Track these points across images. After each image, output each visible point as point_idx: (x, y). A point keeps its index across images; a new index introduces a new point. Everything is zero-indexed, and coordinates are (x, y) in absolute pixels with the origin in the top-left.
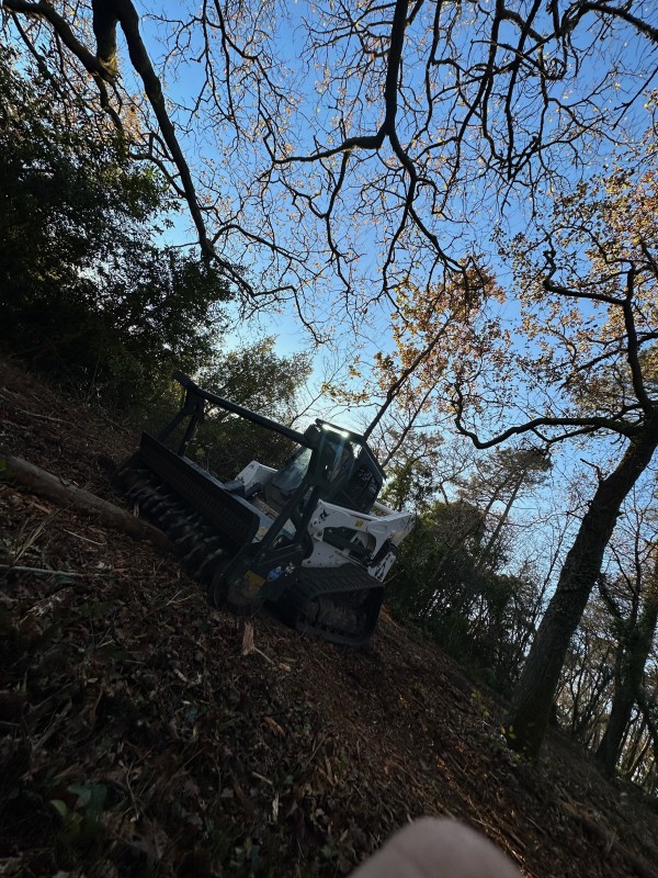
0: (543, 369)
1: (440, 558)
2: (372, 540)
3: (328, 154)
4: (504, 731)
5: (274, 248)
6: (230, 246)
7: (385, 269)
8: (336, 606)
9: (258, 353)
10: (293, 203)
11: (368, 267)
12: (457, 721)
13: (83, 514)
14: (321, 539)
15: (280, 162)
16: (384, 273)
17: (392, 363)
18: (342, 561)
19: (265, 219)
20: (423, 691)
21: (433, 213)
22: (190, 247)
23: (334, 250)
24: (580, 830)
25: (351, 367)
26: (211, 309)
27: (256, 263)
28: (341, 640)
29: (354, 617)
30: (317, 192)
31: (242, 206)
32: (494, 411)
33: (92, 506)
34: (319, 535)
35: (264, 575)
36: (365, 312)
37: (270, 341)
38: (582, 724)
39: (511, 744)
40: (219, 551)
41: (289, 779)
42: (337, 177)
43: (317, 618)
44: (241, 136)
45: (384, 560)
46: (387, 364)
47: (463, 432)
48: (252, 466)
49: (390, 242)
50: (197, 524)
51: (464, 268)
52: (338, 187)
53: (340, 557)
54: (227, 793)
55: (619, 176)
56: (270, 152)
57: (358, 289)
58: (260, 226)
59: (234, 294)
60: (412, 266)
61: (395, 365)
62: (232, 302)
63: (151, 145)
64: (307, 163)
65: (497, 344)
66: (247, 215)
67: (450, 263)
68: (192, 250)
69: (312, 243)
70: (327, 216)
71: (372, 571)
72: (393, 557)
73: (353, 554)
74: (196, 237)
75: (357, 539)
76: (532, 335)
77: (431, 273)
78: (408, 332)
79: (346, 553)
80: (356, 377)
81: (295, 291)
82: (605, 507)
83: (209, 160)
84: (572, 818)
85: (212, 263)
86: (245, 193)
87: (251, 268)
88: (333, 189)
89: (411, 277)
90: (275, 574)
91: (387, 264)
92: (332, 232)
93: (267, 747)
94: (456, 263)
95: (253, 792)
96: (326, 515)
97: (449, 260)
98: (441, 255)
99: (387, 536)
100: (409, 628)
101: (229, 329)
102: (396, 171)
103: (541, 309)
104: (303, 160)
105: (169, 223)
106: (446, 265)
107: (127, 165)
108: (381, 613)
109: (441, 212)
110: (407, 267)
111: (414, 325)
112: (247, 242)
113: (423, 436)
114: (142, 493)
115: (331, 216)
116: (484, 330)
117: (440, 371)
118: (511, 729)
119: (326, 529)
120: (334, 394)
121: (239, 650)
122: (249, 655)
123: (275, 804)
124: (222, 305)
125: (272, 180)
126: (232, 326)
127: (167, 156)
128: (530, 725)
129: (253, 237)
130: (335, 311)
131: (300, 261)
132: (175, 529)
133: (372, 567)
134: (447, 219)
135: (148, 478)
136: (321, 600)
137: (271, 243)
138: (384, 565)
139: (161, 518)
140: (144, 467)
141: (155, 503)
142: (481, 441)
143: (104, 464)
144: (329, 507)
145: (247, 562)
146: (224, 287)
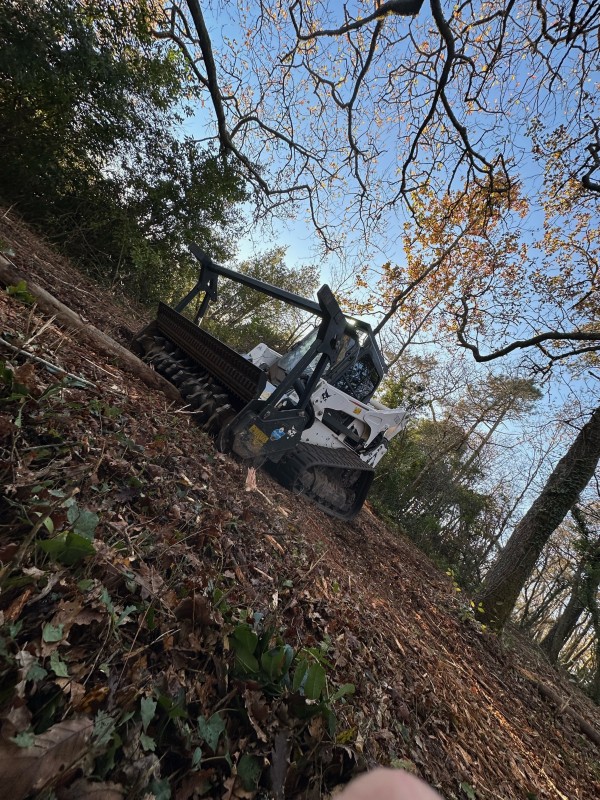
0: (552, 289)
1: (422, 467)
2: (367, 429)
3: (358, 25)
4: (473, 605)
5: (291, 144)
6: (247, 143)
7: (405, 167)
8: (329, 481)
9: (268, 264)
10: (315, 92)
11: (386, 168)
12: (429, 593)
13: (102, 353)
14: (320, 418)
15: (305, 38)
16: (404, 172)
17: (400, 274)
18: (337, 445)
19: (285, 111)
20: (400, 565)
21: (466, 100)
23: (353, 147)
24: (536, 691)
25: (358, 277)
26: (227, 211)
27: (272, 162)
28: (331, 512)
29: (344, 496)
30: (342, 79)
31: (262, 98)
32: (497, 327)
33: (110, 348)
34: (319, 414)
35: (268, 433)
36: (379, 218)
37: (281, 252)
38: (530, 620)
39: (479, 616)
40: (227, 406)
41: (289, 583)
42: (365, 56)
43: (312, 487)
44: (266, 15)
45: (376, 451)
46: (394, 275)
47: (465, 345)
48: (260, 348)
49: (414, 136)
50: (207, 385)
51: (491, 167)
52: (365, 70)
53: (335, 441)
54: (228, 574)
56: (295, 26)
57: (374, 193)
58: (279, 120)
59: (249, 195)
60: (433, 168)
61: (402, 276)
62: (247, 202)
63: (172, 22)
64: (335, 37)
65: (512, 259)
66: (267, 108)
67: (476, 161)
68: (210, 143)
69: (330, 140)
70: (350, 105)
71: (364, 458)
72: (384, 450)
73: (348, 440)
74: (215, 132)
75: (353, 427)
76: (553, 250)
77: (454, 172)
78: (419, 244)
79: (341, 438)
80: (362, 288)
81: (310, 191)
83: (231, 42)
84: (529, 681)
86: (266, 80)
87: (268, 168)
88: (358, 74)
89: (430, 179)
90: (278, 434)
91: (408, 161)
92: (353, 127)
93: (267, 555)
94: (483, 160)
95: (253, 581)
96: (328, 396)
97: (477, 156)
98: (469, 152)
99: (382, 429)
100: (387, 522)
101: (243, 232)
102: (429, 57)
103: (567, 222)
104: (330, 33)
105: (189, 111)
106: (472, 164)
107: (149, 43)
108: (364, 507)
109: (475, 99)
110: (428, 168)
111: (427, 236)
112: (265, 137)
113: (417, 359)
114: (158, 356)
115: (354, 106)
116: (499, 244)
117: (446, 288)
118: (481, 604)
119: (327, 410)
121: (242, 486)
122: (251, 492)
123: (275, 597)
124: (238, 206)
125: (295, 64)
126: (246, 229)
127: (188, 35)
128: (499, 604)
129: (271, 131)
130: (348, 216)
131: (317, 160)
132: (187, 387)
133: (365, 454)
134: (481, 108)
135: (163, 344)
136: (316, 471)
137: (290, 138)
138: (375, 455)
139: (174, 377)
140: (160, 335)
141: (169, 365)
142: (482, 354)
143: (125, 334)
144: (332, 389)
145: (252, 417)
146: (240, 187)
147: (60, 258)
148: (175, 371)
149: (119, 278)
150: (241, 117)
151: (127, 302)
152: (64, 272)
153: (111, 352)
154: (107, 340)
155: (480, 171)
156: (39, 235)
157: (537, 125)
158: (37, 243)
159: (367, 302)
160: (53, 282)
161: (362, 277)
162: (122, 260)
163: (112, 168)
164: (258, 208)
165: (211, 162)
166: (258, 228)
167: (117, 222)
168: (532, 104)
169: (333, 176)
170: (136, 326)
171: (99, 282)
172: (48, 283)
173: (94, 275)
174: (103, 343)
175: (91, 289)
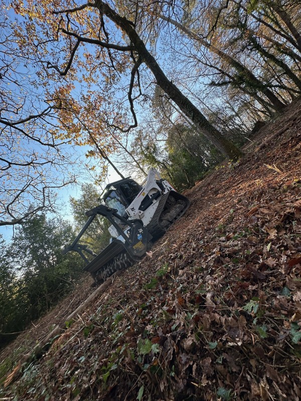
0: (111, 80)
2: (153, 189)
5: (23, 191)
7: (42, 144)
8: (169, 212)
9: (77, 207)
11: (41, 150)
14: (142, 212)
16: (45, 145)
17: (91, 151)
18: (157, 204)
19: (7, 191)
21: (17, 113)
22: (14, 229)
23: (29, 164)
26: (48, 225)
27: (29, 201)
29: (178, 205)
34: (140, 213)
35: (138, 241)
36: (64, 157)
37: (72, 200)
40: (125, 255)
43: (169, 221)
45: (164, 186)
46: (92, 153)
47: (128, 130)
49: (29, 138)
50: (117, 259)
51: (49, 107)
53: (155, 204)
55: (15, 6)
57: (52, 156)
58: (10, 194)
59: (43, 213)
60: (45, 129)
61: (93, 150)
62: (46, 215)
66: (4, 199)
67: (46, 112)
68: (16, 229)
69: (23, 173)
70: (10, 163)
71: (166, 192)
73: (156, 198)
74: (10, 226)
75: (151, 196)
77: (49, 123)
79: (154, 201)
80: (95, 169)
81: (46, 187)
82: (167, 87)
85: (25, 221)
87: (31, 203)
89: (50, 131)
90: (139, 237)
91: (40, 142)
92: (19, 163)
94: (46, 110)
96: (133, 208)
97: (44, 112)
99: (155, 182)
106: (46, 114)
109: (17, 109)
110: (44, 132)
112: (17, 202)
114: (104, 275)
115: (10, 161)
118: (230, 160)
119: (139, 209)
120: (100, 180)
124: (47, 220)
126: (58, 217)
129: (15, 199)
130: (60, 170)
131: (32, 180)
132: (117, 267)
133: (164, 191)
134: (21, 107)
135: (100, 272)
136: (163, 218)
137: (20, 191)
138: (166, 186)
139: (113, 271)
140: (96, 272)
141: (108, 272)
142: (134, 124)
143: (94, 286)
144: (131, 206)
145: (130, 247)
146: (38, 218)
147: (57, 306)
148: (110, 270)
149: (71, 281)
150: (6, 212)
151: (83, 279)
152: (64, 306)
153: (96, 295)
154: (91, 296)
155: (50, 111)
156: (46, 314)
157: (33, 83)
158: (49, 315)
159: (102, 168)
160: (67, 311)
161: (90, 168)
162: (63, 278)
163: (20, 275)
164: (50, 210)
165: (25, 229)
166: (59, 211)
167: (46, 279)
168: (23, 76)
169: (40, 175)
170: (92, 280)
171: (71, 290)
172: (67, 313)
173: (67, 292)
174: (93, 297)
175: (74, 295)
